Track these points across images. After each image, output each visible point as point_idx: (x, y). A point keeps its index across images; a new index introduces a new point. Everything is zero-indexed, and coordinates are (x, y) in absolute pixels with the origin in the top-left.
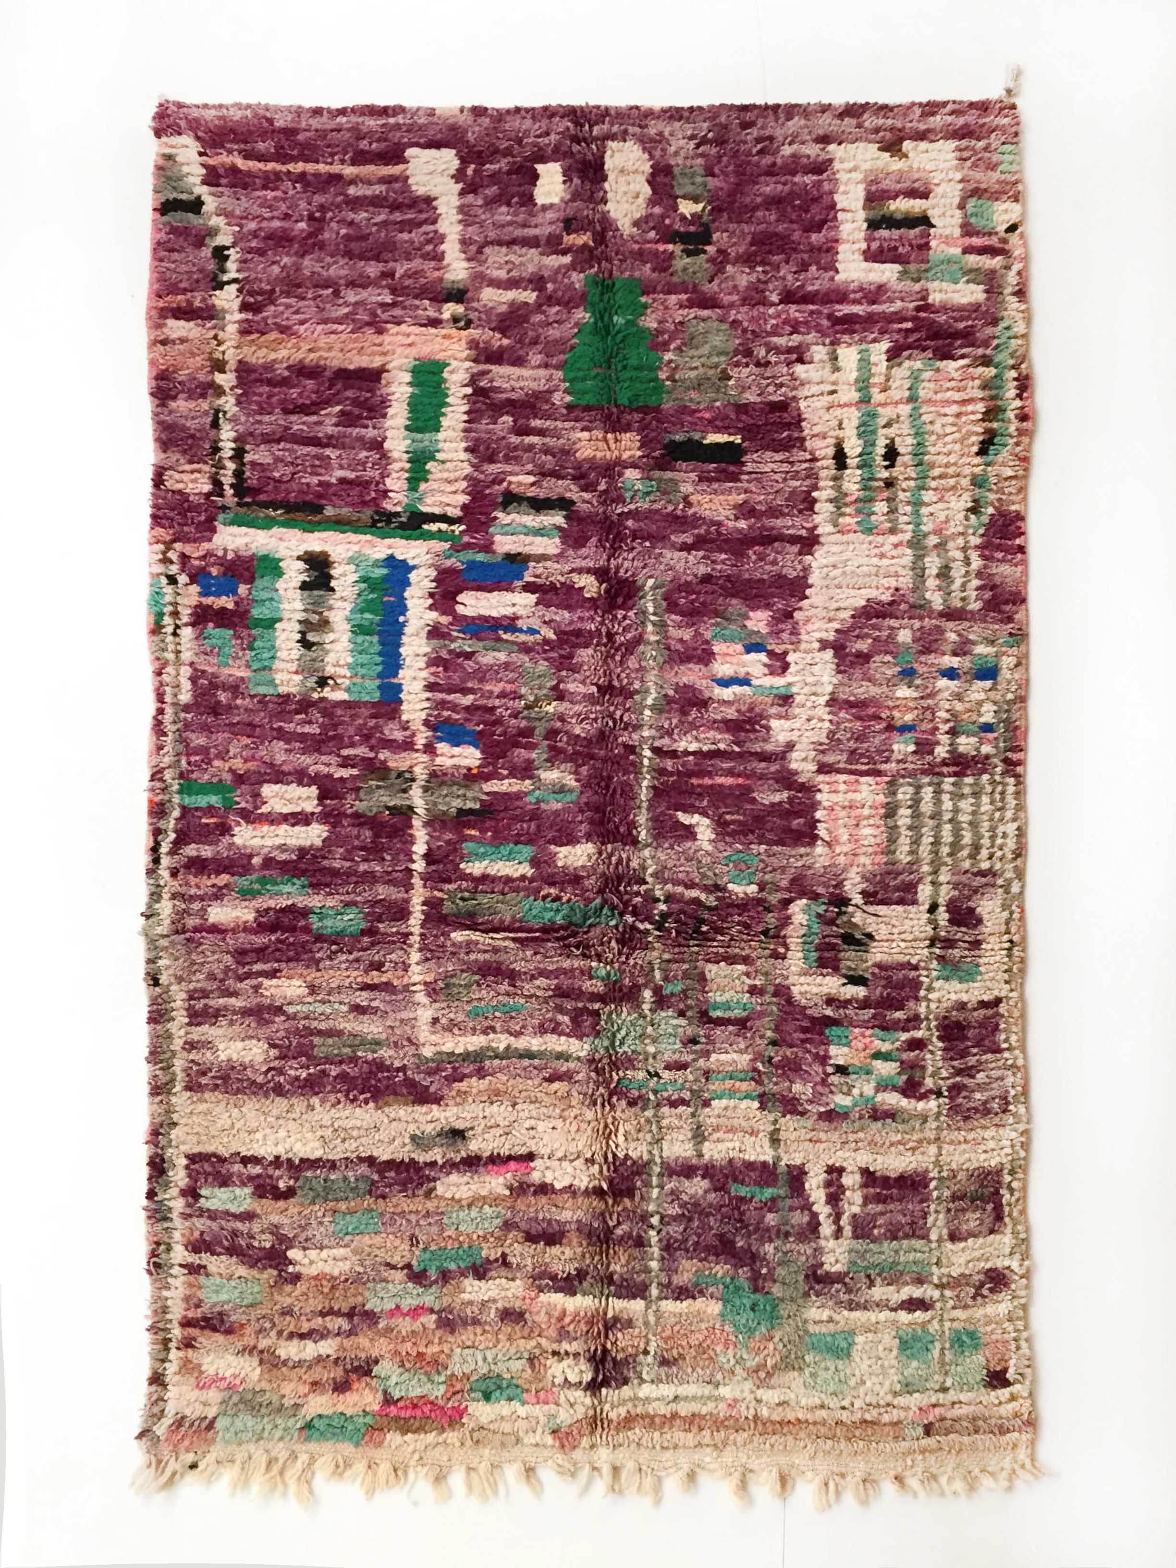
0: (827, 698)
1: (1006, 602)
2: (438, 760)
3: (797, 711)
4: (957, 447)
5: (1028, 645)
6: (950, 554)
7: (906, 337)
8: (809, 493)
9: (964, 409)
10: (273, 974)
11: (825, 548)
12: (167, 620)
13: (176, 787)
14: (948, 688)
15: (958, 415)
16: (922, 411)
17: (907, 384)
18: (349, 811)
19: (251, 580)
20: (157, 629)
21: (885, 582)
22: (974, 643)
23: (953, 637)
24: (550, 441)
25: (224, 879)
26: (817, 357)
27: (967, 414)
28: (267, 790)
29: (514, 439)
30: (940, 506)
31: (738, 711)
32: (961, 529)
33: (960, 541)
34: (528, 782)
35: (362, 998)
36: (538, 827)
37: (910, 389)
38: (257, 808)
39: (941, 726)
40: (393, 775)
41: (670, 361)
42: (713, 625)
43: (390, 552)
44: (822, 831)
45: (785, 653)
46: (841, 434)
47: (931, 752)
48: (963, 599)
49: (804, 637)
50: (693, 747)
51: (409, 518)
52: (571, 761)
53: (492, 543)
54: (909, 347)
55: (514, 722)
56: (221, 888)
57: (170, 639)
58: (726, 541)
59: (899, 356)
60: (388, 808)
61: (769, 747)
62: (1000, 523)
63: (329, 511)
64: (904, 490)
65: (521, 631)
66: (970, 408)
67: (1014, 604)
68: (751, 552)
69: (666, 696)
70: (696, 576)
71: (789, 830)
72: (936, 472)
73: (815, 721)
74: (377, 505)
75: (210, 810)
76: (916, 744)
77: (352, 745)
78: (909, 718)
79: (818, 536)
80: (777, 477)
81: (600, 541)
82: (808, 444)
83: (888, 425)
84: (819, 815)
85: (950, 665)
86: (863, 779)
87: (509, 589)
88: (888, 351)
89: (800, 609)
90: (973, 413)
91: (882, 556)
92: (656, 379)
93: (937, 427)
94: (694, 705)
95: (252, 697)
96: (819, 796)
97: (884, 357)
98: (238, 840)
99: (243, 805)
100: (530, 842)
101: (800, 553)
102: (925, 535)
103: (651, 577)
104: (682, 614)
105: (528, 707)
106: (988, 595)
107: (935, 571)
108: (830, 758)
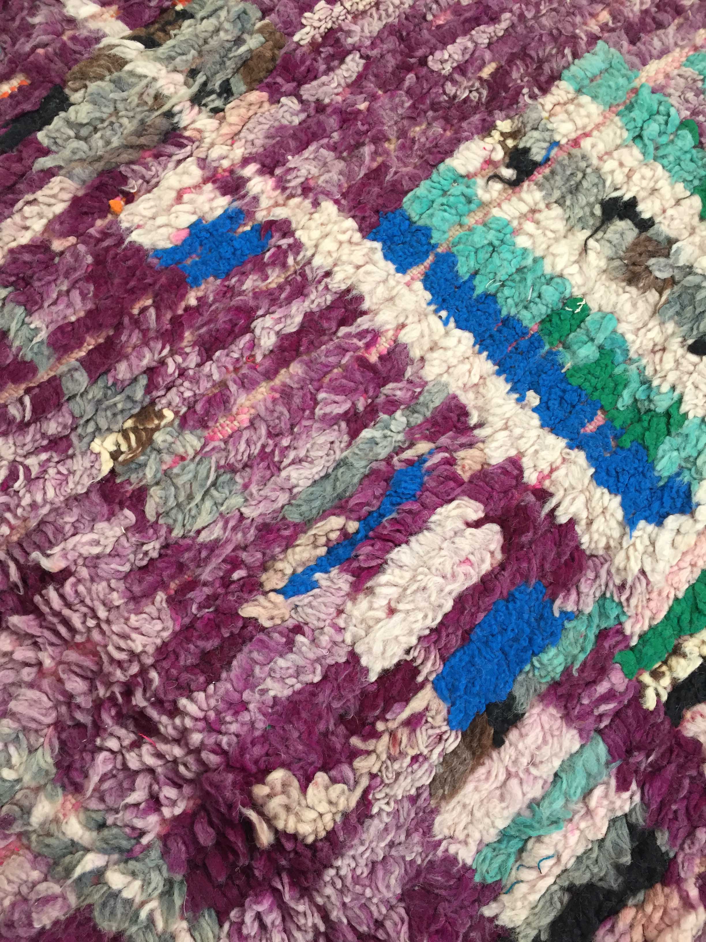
40: (237, 85)
55: (146, 361)
60: (184, 15)
65: (322, 565)
77: (356, 85)
95: (593, 39)
105: (147, 413)
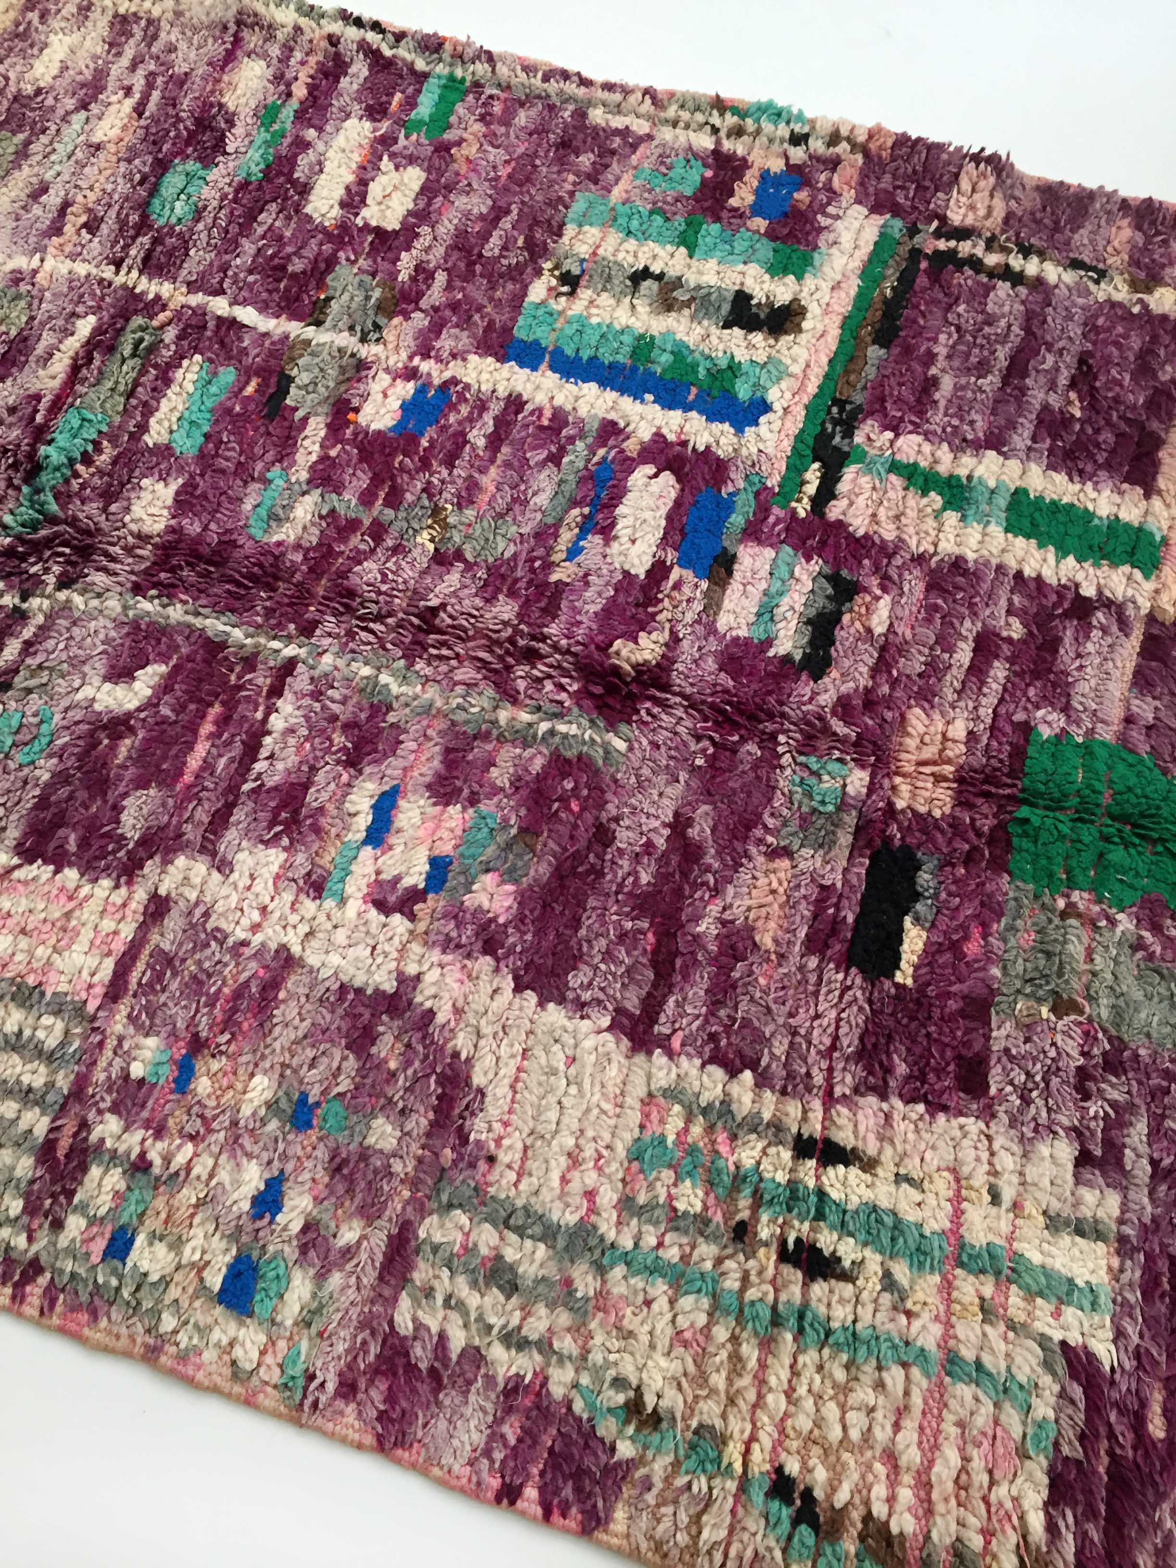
0: (296, 950)
1: (391, 1398)
2: (384, 379)
3: (288, 897)
4: (804, 1423)
5: (275, 1414)
6: (541, 1310)
7: (1122, 1411)
8: (753, 1065)
9: (907, 1479)
10: (139, 110)
11: (618, 1057)
12: (731, 120)
13: (459, 73)
14: (237, 1184)
15: (891, 1457)
16: (916, 1372)
17: (994, 1363)
18: (341, 254)
19: (771, 235)
20: (719, 105)
21: (515, 1141)
22: (321, 1277)
23: (349, 1235)
24: (953, 678)
25: (300, 91)
26: (1089, 1196)
27: (893, 1482)
28: (415, 177)
29: (969, 628)
30: (663, 1326)
31: (321, 810)
32: (597, 1357)
33: (566, 1344)
34: (304, 475)
35: (53, 199)
36: (223, 471)
37: (979, 1365)
38: (392, 156)
39: (160, 1145)
40: (382, 321)
41: (1113, 923)
42: (506, 820)
43: (777, 406)
44: (40, 871)
45: (412, 917)
46: (886, 1171)
47: (115, 1109)
48: (429, 1293)
49: (435, 955)
50: (277, 722)
51: (837, 449)
52: (320, 544)
53: (760, 542)
54: (1094, 1407)
55: (419, 486)
56: (288, 85)
57: (700, 117)
58: (678, 893)
59: (1074, 1375)
60: (328, 299)
61: (231, 835)
62: (588, 1462)
63: (875, 352)
64: (719, 1261)
65: (581, 537)
66: (906, 1495)
67: (382, 1416)
68: (645, 925)
69: (390, 708)
70: (617, 819)
71: (60, 821)
72: (750, 1352)
73: (256, 916)
74: (871, 414)
75: (411, 103)
76: (142, 1082)
77: (449, 287)
78: (203, 1085)
79: (650, 1053)
80: (802, 1020)
81: (726, 691)
82: (872, 1100)
83: (888, 1282)
84: (71, 875)
85: (288, 1204)
86: (108, 966)
87: (665, 541)
88: (1091, 1357)
89: (497, 970)
90: (891, 1500)
91: (574, 1159)
92: (1071, 884)
93: (864, 1394)
94: (356, 747)
96: (106, 883)
97: (1074, 1339)
98: (352, 124)
99: (402, 142)
100: (202, 455)
101: (620, 1011)
102: (601, 1270)
103: (631, 749)
104: (539, 778)
105: (436, 511)
106: (421, 1355)
107: (510, 1255)
108: (174, 923)
